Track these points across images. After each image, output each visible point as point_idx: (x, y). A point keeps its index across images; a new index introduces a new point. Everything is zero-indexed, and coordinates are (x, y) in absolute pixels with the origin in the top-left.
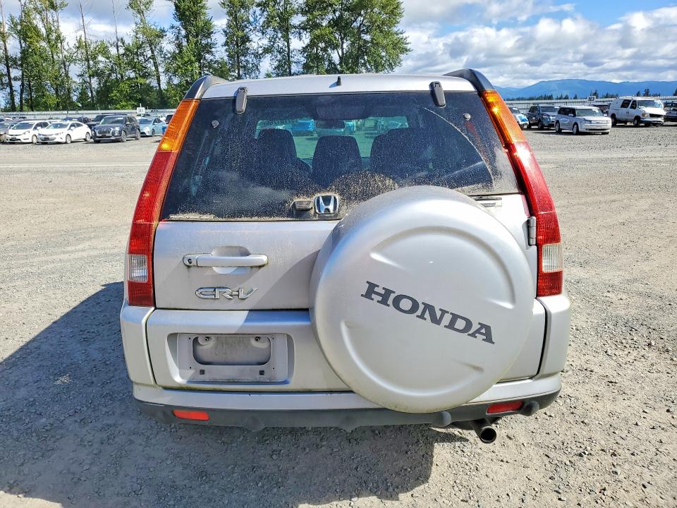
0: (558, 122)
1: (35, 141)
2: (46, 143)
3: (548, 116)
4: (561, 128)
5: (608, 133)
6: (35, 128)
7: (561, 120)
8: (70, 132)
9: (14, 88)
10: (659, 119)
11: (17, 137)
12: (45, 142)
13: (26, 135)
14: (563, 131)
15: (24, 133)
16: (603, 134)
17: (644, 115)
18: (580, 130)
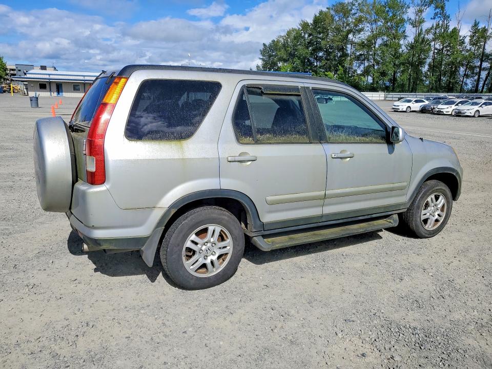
1: (453, 114)
2: (460, 116)
6: (457, 105)
8: (480, 109)
9: (481, 77)
11: (442, 110)
12: (459, 114)
13: (449, 109)
15: (448, 108)
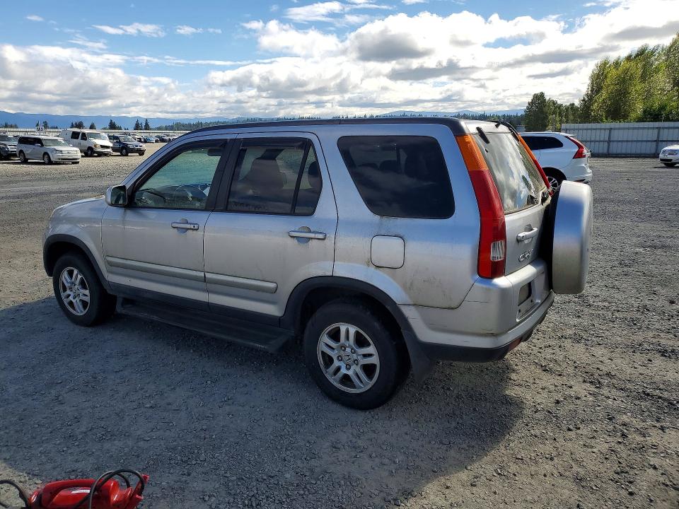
0: (21, 152)
3: (5, 145)
4: (27, 157)
5: (78, 163)
7: (24, 149)
10: (109, 150)
14: (29, 161)
16: (73, 163)
17: (95, 146)
18: (52, 159)
